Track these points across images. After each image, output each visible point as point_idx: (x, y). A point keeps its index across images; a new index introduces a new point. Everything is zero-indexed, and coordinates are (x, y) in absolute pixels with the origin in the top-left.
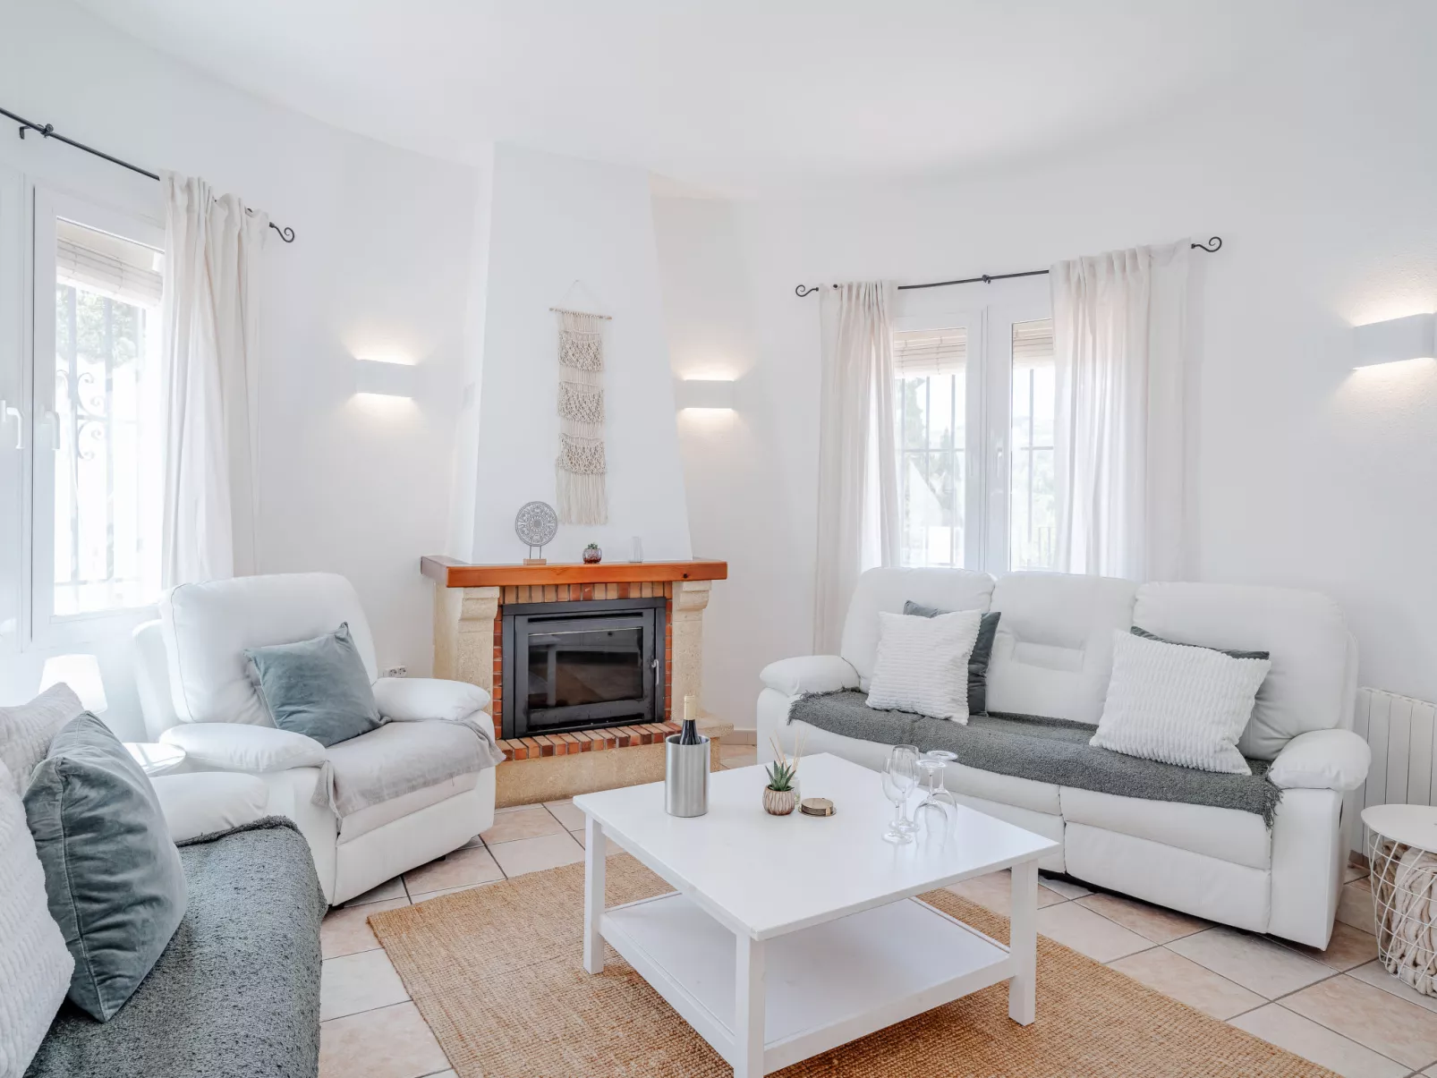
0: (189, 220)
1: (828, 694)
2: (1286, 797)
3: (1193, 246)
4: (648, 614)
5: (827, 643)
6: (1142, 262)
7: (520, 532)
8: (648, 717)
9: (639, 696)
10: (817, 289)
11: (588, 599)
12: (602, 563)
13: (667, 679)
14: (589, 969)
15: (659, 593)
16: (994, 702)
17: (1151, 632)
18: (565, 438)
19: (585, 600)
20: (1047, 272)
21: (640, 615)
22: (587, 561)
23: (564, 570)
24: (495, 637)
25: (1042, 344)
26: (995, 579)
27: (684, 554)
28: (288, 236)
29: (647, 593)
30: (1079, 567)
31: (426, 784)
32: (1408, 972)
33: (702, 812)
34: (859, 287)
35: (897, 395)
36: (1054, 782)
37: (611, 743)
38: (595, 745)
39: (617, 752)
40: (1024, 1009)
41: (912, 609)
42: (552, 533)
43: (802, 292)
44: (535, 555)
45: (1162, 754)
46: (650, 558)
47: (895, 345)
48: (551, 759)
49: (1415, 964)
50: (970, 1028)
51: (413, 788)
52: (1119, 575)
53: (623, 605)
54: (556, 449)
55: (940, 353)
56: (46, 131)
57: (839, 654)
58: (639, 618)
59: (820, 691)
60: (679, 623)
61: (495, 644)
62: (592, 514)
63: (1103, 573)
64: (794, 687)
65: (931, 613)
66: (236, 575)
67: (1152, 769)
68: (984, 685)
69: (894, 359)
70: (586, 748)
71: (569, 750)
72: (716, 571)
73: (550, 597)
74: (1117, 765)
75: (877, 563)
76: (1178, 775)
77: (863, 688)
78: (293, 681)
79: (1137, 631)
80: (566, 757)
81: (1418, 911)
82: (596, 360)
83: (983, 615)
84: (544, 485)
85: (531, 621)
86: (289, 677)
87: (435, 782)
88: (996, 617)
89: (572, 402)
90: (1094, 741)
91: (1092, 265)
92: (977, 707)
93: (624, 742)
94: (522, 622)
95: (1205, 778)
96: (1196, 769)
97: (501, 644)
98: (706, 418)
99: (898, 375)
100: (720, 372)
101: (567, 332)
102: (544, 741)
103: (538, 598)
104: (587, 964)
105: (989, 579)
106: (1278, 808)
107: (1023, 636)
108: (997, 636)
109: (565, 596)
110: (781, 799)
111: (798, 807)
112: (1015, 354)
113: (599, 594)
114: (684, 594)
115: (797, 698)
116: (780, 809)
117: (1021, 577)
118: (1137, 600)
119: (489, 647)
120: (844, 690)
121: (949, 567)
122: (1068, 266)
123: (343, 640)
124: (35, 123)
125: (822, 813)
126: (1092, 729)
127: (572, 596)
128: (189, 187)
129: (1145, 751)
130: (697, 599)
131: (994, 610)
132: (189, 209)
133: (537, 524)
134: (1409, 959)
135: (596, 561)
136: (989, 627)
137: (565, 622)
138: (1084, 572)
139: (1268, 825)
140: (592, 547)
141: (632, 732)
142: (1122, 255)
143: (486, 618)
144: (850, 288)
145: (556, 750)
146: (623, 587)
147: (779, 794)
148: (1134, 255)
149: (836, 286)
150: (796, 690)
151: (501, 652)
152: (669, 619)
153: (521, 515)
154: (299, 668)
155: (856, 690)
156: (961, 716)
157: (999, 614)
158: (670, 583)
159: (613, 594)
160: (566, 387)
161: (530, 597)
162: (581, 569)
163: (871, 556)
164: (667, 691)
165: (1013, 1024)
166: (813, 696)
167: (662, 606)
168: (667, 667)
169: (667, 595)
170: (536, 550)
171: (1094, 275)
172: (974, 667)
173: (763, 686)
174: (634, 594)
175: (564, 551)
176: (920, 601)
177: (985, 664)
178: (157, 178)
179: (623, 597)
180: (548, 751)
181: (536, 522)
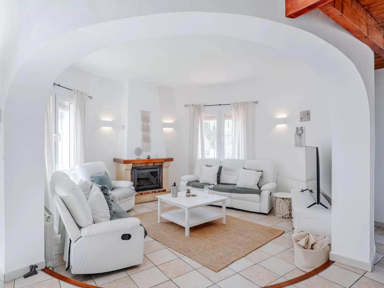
0: (77, 98)
1: (192, 181)
2: (262, 192)
3: (254, 102)
4: (159, 168)
5: (191, 172)
6: (246, 104)
7: (135, 153)
8: (159, 187)
9: (157, 184)
10: (189, 105)
11: (148, 166)
12: (150, 159)
13: (162, 180)
14: (159, 223)
15: (160, 164)
16: (222, 182)
17: (246, 168)
18: (143, 135)
19: (147, 166)
20: (230, 104)
21: (157, 168)
22: (148, 158)
23: (144, 160)
24: (131, 173)
25: (230, 117)
26: (222, 160)
27: (165, 157)
28: (91, 98)
29: (158, 164)
30: (236, 158)
31: (126, 198)
32: (278, 215)
33: (177, 197)
34: (197, 105)
35: (204, 124)
36: (230, 192)
37: (153, 192)
38: (150, 193)
39: (154, 194)
40: (224, 222)
41: (207, 166)
42: (141, 153)
43: (186, 106)
44: (138, 158)
45: (246, 187)
46: (159, 157)
47: (204, 116)
48: (142, 195)
49: (278, 214)
50: (217, 225)
51: (124, 198)
52: (243, 159)
53: (154, 167)
54: (141, 137)
55: (212, 118)
56: (59, 85)
57: (194, 175)
58: (157, 169)
59: (191, 181)
60: (164, 170)
61: (131, 174)
62: (148, 150)
63: (240, 159)
64: (187, 180)
65: (211, 166)
66: (85, 162)
67: (244, 189)
68: (220, 179)
69: (203, 119)
70: (148, 193)
71: (145, 194)
72: (172, 160)
73: (141, 165)
74: (239, 189)
75: (201, 158)
76: (248, 190)
77: (199, 180)
78: (100, 181)
79: (244, 168)
80: (145, 195)
81: (278, 206)
82: (148, 120)
83: (219, 166)
84: (139, 144)
85: (137, 170)
86: (100, 180)
87: (127, 197)
88: (222, 167)
89: (144, 128)
90: (236, 186)
91: (238, 104)
92: (219, 182)
93: (155, 192)
94: (136, 170)
95: (252, 190)
96: (251, 189)
97: (132, 175)
98: (167, 130)
99: (204, 121)
100: (170, 121)
101: (143, 115)
102: (141, 192)
103: (138, 165)
104: (159, 222)
105: (221, 160)
106: (261, 193)
107: (226, 170)
108: (222, 170)
109: (143, 165)
110: (189, 194)
111: (191, 195)
112: (225, 119)
113: (149, 165)
114: (165, 164)
115: (187, 182)
116: (189, 195)
117: (227, 160)
118: (244, 163)
119: (130, 175)
120: (195, 181)
121: (214, 158)
122: (234, 104)
123: (106, 174)
124: (57, 84)
125: (195, 196)
126: (236, 185)
127: (145, 165)
128: (77, 92)
129: (244, 187)
130: (167, 165)
131: (221, 166)
132: (77, 95)
133: (139, 152)
134: (278, 213)
135: (149, 158)
136: (220, 168)
137: (144, 170)
138: (237, 159)
139: (260, 196)
140: (149, 156)
141: (157, 190)
142: (243, 103)
143: (129, 170)
144: (195, 105)
145: (143, 194)
146: (154, 163)
147: (188, 193)
148: (244, 103)
149: (192, 105)
150: (187, 181)
151: (132, 176)
152: (162, 169)
153: (136, 150)
154: (101, 179)
155: (197, 181)
156: (216, 184)
157: (222, 166)
158: (162, 162)
159: (152, 165)
160: (143, 125)
161: (137, 165)
162: (147, 160)
163: (199, 157)
164: (162, 183)
165: (223, 224)
166: (190, 182)
167: (161, 167)
168: (162, 178)
169: (162, 164)
170: (138, 156)
171: (238, 105)
172: (218, 175)
173: (181, 180)
174: (156, 164)
175: (143, 157)
176: (208, 164)
177: (220, 175)
178: (72, 90)
179: (154, 165)
180: (141, 194)
181: (138, 151)
